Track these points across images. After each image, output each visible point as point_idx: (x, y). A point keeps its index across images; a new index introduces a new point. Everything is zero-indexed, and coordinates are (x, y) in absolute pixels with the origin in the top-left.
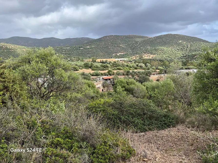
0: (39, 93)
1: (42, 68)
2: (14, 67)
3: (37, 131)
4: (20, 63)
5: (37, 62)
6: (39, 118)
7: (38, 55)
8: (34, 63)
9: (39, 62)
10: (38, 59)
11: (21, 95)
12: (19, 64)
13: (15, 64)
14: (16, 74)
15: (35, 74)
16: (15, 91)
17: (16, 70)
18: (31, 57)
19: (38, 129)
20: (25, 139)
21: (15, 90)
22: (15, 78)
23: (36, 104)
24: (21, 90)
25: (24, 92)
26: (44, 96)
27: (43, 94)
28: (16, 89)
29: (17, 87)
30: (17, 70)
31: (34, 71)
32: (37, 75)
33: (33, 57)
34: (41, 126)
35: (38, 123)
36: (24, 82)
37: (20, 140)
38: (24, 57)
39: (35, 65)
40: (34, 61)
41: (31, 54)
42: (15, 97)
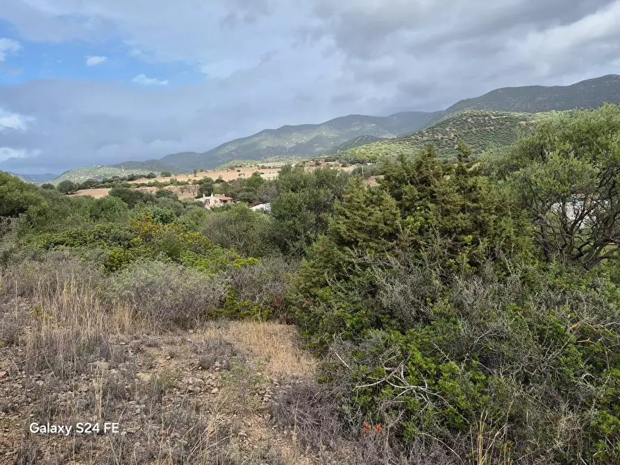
0: (566, 244)
1: (580, 170)
2: (500, 171)
3: (567, 355)
4: (517, 158)
5: (566, 154)
6: (571, 317)
7: (568, 131)
8: (557, 158)
9: (572, 155)
10: (568, 145)
11: (518, 248)
12: (515, 161)
13: (503, 162)
14: (506, 191)
15: (559, 189)
16: (504, 235)
17: (505, 180)
18: (547, 141)
19: (567, 350)
20: (532, 372)
21: (501, 232)
22: (503, 201)
23: (558, 276)
24: (517, 234)
25: (527, 238)
26: (581, 255)
27: (579, 249)
28: (504, 229)
29: (508, 225)
30: (507, 178)
31: (554, 179)
32: (564, 192)
33: (555, 140)
34: (577, 344)
35: (568, 333)
36: (525, 210)
37: (517, 371)
38: (527, 142)
39: (559, 162)
40: (558, 151)
41: (547, 132)
42: (501, 252)
